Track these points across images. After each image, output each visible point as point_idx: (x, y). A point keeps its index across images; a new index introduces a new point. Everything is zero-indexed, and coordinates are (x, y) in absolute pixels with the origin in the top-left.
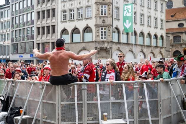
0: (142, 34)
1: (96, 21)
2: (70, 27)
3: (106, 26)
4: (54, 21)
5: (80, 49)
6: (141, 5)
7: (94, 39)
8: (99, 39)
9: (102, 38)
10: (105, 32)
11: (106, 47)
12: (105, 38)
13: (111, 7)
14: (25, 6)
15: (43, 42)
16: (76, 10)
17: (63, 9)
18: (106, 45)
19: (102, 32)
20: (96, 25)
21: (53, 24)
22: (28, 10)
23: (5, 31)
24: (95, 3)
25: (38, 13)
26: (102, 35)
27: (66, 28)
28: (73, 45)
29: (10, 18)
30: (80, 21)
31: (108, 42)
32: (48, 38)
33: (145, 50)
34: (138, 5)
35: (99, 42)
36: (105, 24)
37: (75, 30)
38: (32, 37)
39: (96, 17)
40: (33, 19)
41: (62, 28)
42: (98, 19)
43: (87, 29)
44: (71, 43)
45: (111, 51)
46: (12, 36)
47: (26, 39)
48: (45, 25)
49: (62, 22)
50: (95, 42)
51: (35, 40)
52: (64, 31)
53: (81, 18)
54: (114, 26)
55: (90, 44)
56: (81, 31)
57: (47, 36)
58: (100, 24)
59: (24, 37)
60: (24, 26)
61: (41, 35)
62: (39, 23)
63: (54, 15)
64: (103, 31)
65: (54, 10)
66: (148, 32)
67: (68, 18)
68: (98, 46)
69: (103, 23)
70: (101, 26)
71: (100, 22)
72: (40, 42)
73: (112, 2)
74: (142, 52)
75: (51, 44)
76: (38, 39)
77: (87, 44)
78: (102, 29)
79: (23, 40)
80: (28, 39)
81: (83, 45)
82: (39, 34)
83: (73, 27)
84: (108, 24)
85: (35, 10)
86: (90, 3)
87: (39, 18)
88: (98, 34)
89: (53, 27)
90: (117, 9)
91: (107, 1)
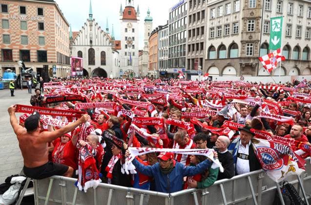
0: (297, 48)
1: (242, 37)
2: (216, 43)
3: (253, 42)
4: (202, 38)
5: (225, 65)
6: (298, 17)
7: (239, 56)
8: (245, 55)
9: (248, 54)
10: (251, 48)
11: (252, 64)
12: (251, 54)
13: (260, 21)
14: (179, 26)
15: (193, 58)
16: (223, 27)
17: (211, 26)
18: (252, 61)
19: (248, 48)
20: (241, 41)
21: (202, 41)
22: (181, 29)
23: (165, 48)
24: (243, 18)
25: (190, 31)
26: (248, 51)
27: (213, 45)
28: (219, 61)
29: (168, 37)
30: (226, 38)
31: (254, 58)
32: (197, 54)
33: (300, 66)
34: (295, 17)
35: (245, 58)
36: (251, 40)
37: (222, 47)
38: (184, 55)
39: (242, 33)
40: (185, 37)
41: (210, 45)
42: (245, 35)
43: (233, 46)
44: (217, 59)
45: (257, 68)
46: (169, 52)
47: (179, 55)
48: (195, 43)
49: (210, 39)
50: (240, 58)
51: (186, 56)
52: (211, 48)
53: (228, 35)
54: (263, 41)
55: (235, 60)
56: (227, 47)
57: (196, 52)
58: (247, 40)
59: (178, 53)
60: (178, 44)
61: (191, 52)
62: (190, 41)
63: (203, 33)
64: (250, 47)
65: (203, 28)
66: (305, 46)
67: (215, 35)
68: (243, 62)
69: (250, 39)
70: (247, 42)
71: (246, 38)
72: (190, 58)
73: (261, 16)
74: (296, 67)
75: (199, 60)
76: (189, 55)
77: (232, 60)
78: (248, 45)
79: (177, 56)
80: (181, 55)
81: (228, 61)
82: (189, 50)
83: (220, 44)
84: (255, 39)
85: (187, 29)
86: (237, 19)
87: (190, 36)
88: (243, 51)
89: (202, 43)
90: (267, 23)
91: (256, 15)
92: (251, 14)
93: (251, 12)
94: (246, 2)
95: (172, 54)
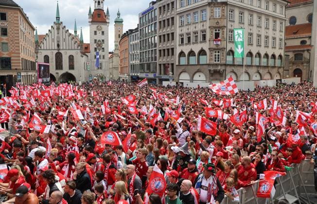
1: (210, 45)
2: (186, 49)
3: (220, 49)
4: (173, 44)
5: (196, 70)
6: (258, 26)
7: (208, 63)
8: (213, 62)
9: (215, 61)
10: (218, 55)
11: (220, 70)
12: (218, 61)
13: (225, 30)
14: (150, 31)
15: (164, 63)
16: (192, 34)
17: (181, 33)
18: (219, 68)
19: (215, 55)
20: (209, 49)
21: (172, 47)
22: (152, 34)
23: (136, 52)
24: (209, 27)
25: (160, 37)
26: (216, 58)
27: (183, 51)
28: (189, 67)
29: (139, 41)
30: (195, 45)
31: (221, 65)
32: (168, 60)
33: (261, 71)
34: (255, 26)
35: (213, 65)
36: (218, 47)
37: (192, 53)
38: (156, 60)
39: (209, 41)
40: (156, 42)
41: (180, 51)
42: (212, 42)
43: (202, 52)
44: (187, 65)
45: (224, 74)
46: (141, 56)
48: (165, 48)
49: (180, 45)
50: (209, 65)
52: (182, 54)
53: (196, 42)
54: (228, 49)
55: (205, 66)
56: (196, 54)
57: (167, 58)
58: (214, 47)
59: (149, 58)
60: (149, 48)
61: (162, 57)
62: (160, 46)
63: (173, 39)
64: (217, 54)
65: (173, 34)
67: (185, 41)
68: (212, 68)
70: (215, 49)
71: (214, 45)
72: (162, 63)
73: (226, 25)
74: (258, 72)
75: (170, 65)
76: (160, 60)
77: (202, 66)
78: (216, 52)
79: (149, 61)
80: (152, 60)
81: (198, 67)
82: (160, 55)
83: (190, 50)
84: (221, 47)
85: (158, 34)
86: (205, 28)
87: (160, 41)
88: (211, 57)
89: (173, 49)
90: (232, 32)
91: (221, 24)
92: (217, 23)
93: (216, 21)
94: (211, 12)
95: (143, 58)
